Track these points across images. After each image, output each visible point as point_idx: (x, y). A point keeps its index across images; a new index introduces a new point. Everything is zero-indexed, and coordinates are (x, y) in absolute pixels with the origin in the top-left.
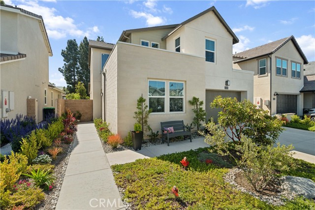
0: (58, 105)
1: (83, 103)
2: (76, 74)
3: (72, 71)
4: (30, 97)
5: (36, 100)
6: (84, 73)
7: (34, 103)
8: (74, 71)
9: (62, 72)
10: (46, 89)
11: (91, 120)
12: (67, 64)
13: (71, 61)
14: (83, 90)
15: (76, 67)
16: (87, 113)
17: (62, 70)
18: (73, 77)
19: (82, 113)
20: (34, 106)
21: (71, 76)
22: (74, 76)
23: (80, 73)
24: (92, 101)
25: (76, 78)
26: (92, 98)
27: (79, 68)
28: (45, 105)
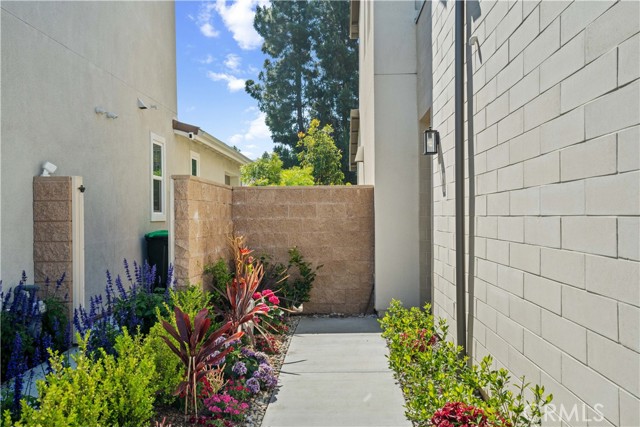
0: (180, 216)
1: (318, 205)
2: (304, 100)
3: (290, 89)
4: (50, 168)
5: (77, 182)
6: (334, 92)
7: (67, 201)
8: (298, 86)
9: (257, 96)
10: (161, 141)
11: (362, 311)
12: (272, 60)
13: (289, 49)
14: (328, 157)
15: (307, 72)
16: (340, 265)
17: (258, 88)
18: (294, 114)
19: (313, 262)
20: (68, 220)
21: (287, 109)
22: (299, 107)
23: (320, 94)
24: (371, 192)
25: (306, 114)
26: (367, 176)
27: (315, 74)
28: (156, 216)
